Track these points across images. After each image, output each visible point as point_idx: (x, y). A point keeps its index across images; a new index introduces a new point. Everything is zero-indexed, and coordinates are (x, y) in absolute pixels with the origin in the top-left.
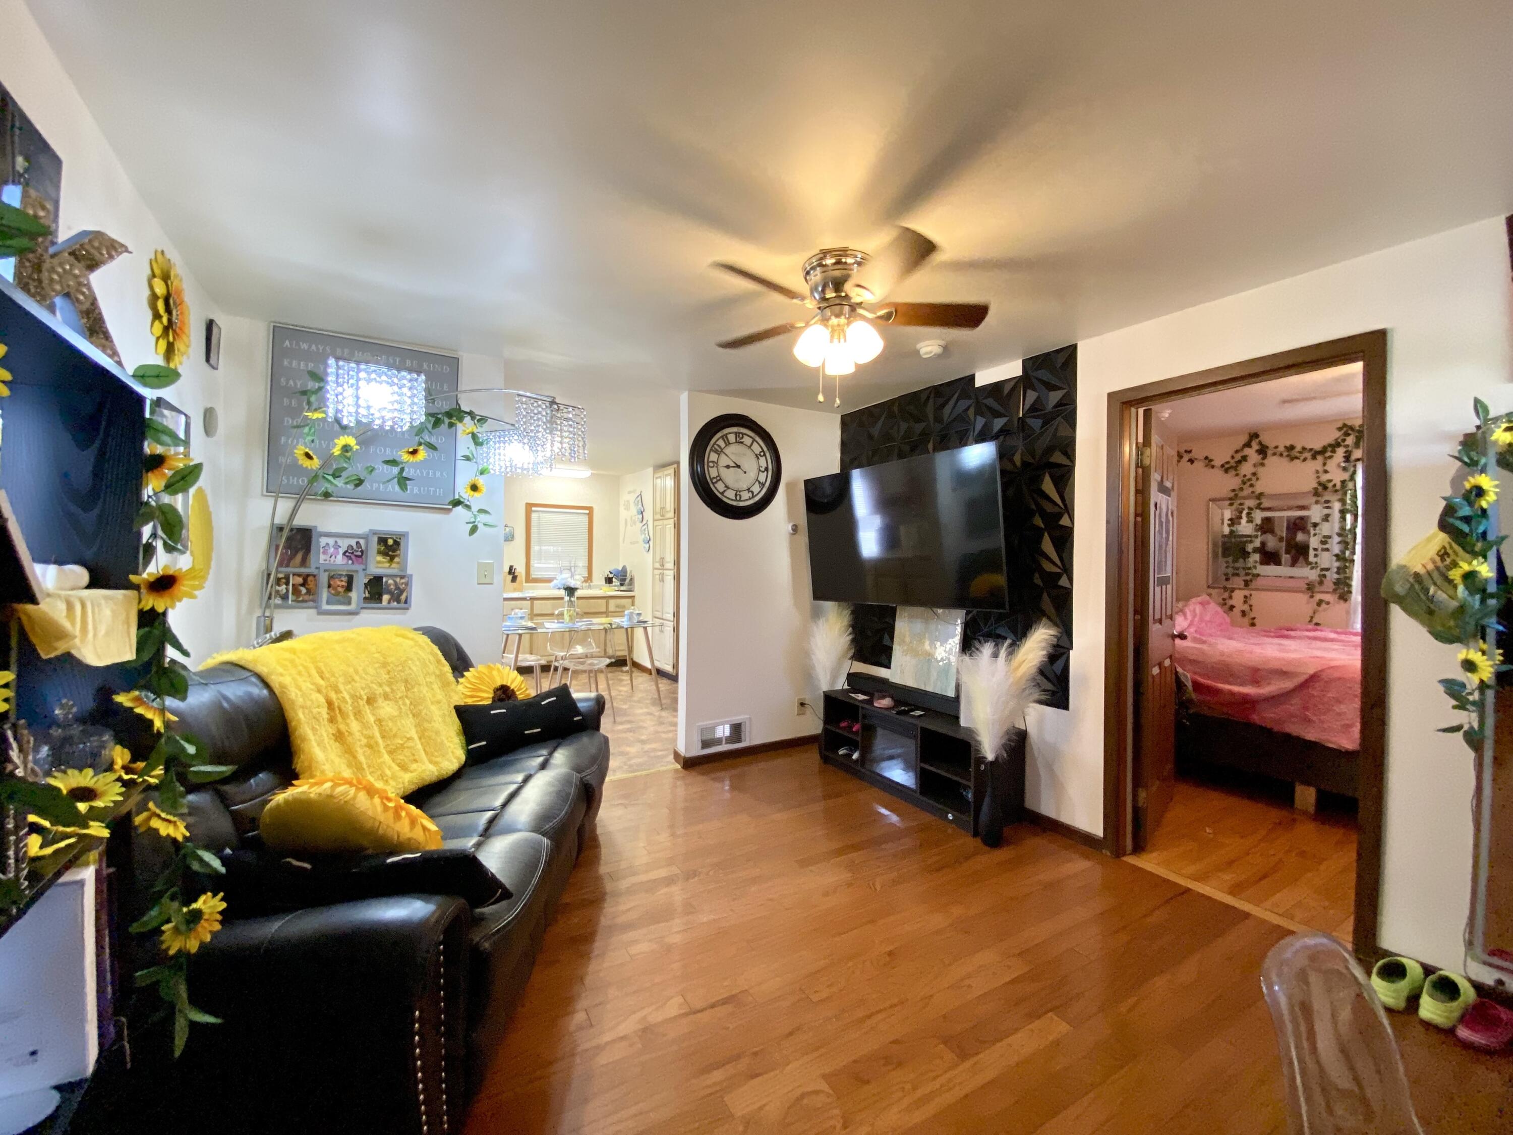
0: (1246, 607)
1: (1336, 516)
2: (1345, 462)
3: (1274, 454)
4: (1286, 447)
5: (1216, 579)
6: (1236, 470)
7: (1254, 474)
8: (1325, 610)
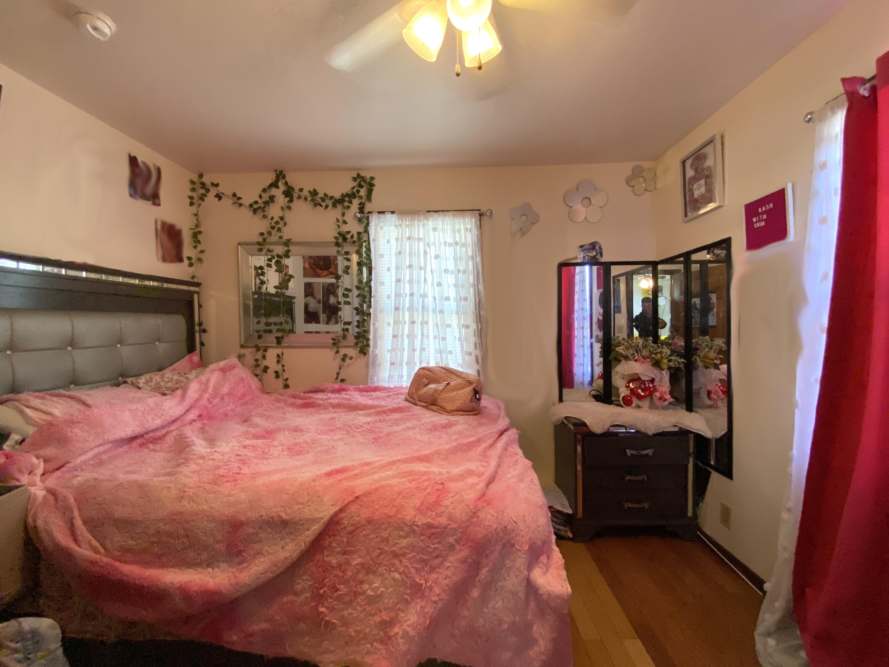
0: (279, 368)
1: (355, 267)
2: (360, 213)
3: (299, 197)
4: (310, 192)
5: (248, 337)
6: (264, 211)
7: (282, 218)
8: (349, 365)
